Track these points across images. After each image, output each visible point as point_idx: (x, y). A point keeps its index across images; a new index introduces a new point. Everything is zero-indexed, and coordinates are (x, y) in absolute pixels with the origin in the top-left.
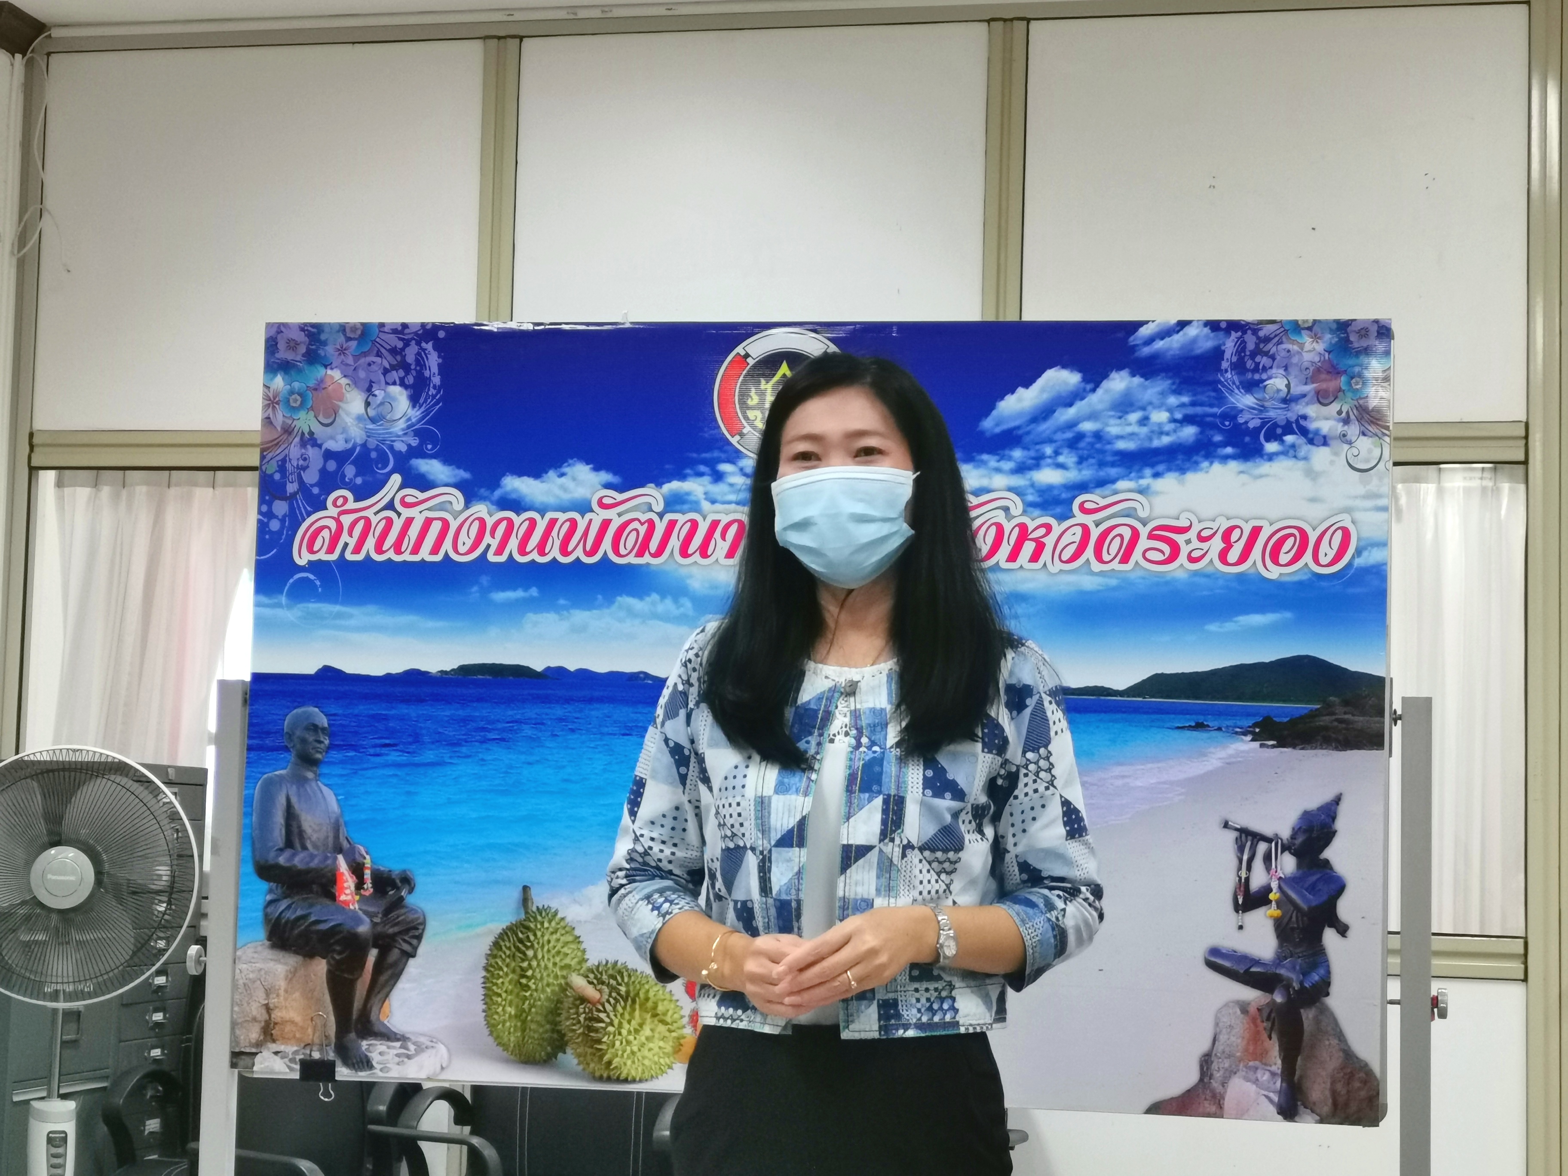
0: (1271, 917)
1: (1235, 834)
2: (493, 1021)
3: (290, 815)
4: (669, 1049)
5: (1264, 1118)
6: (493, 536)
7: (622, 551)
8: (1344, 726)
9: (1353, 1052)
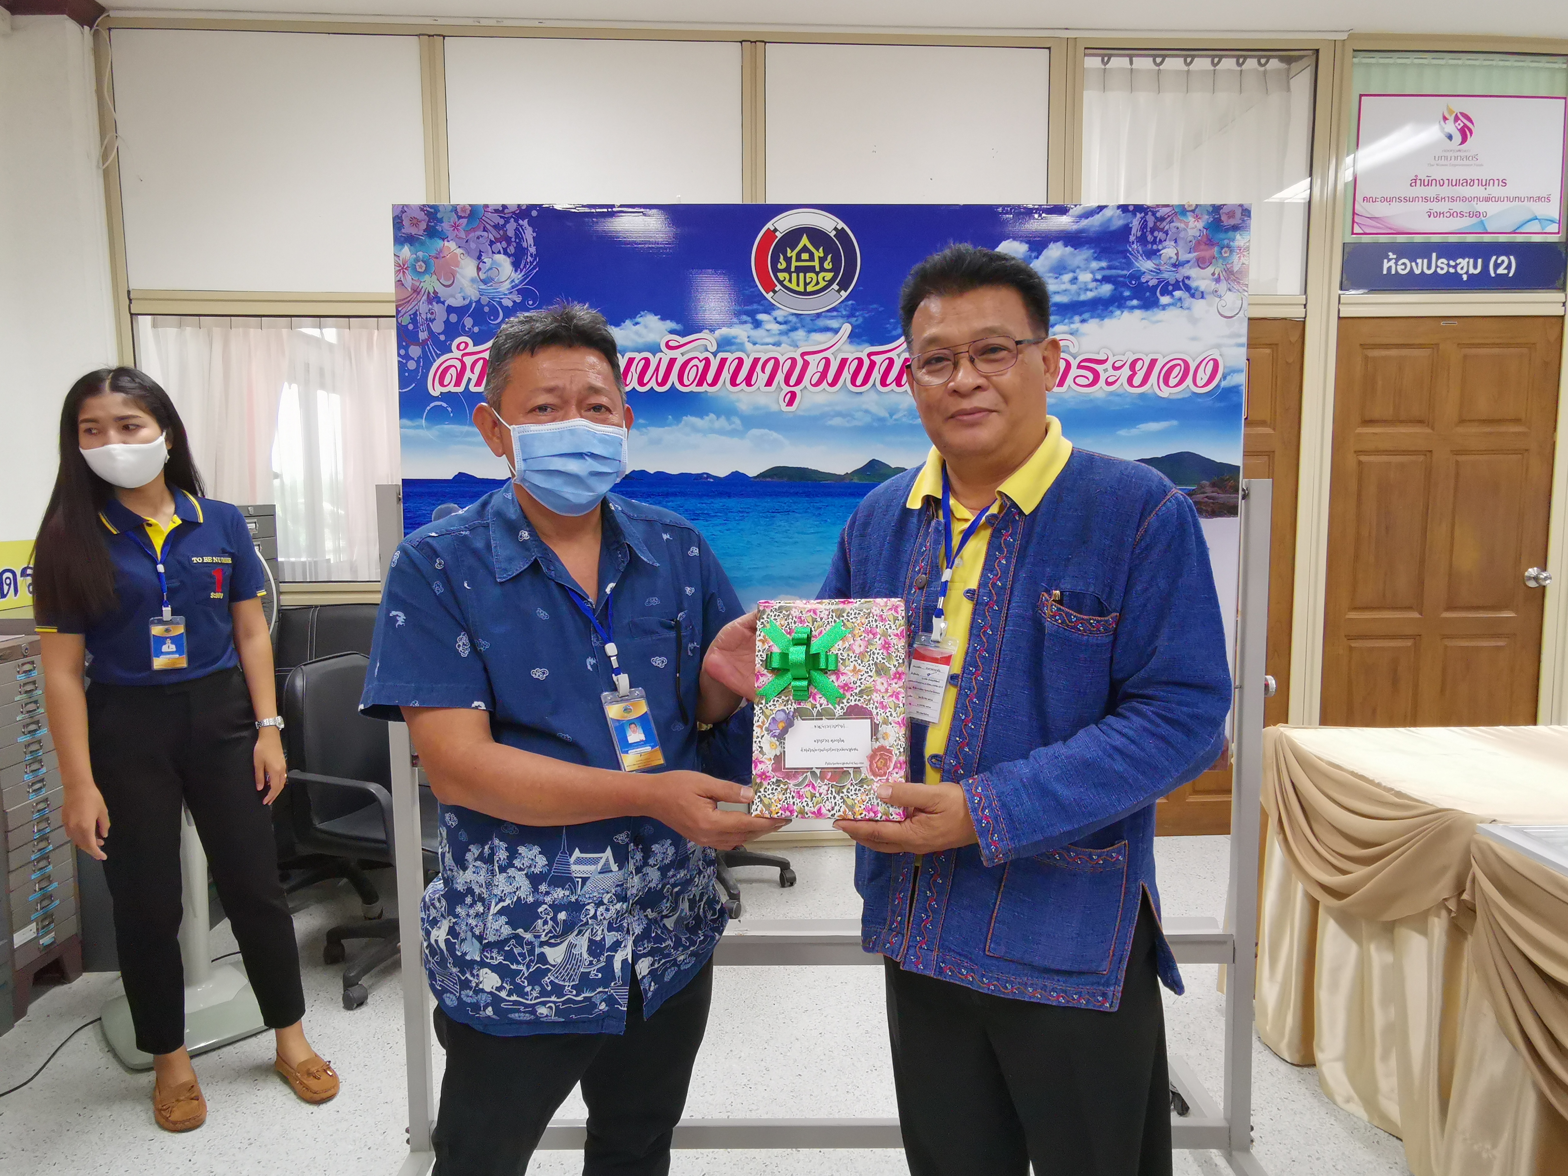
7: (686, 382)
8: (1212, 501)
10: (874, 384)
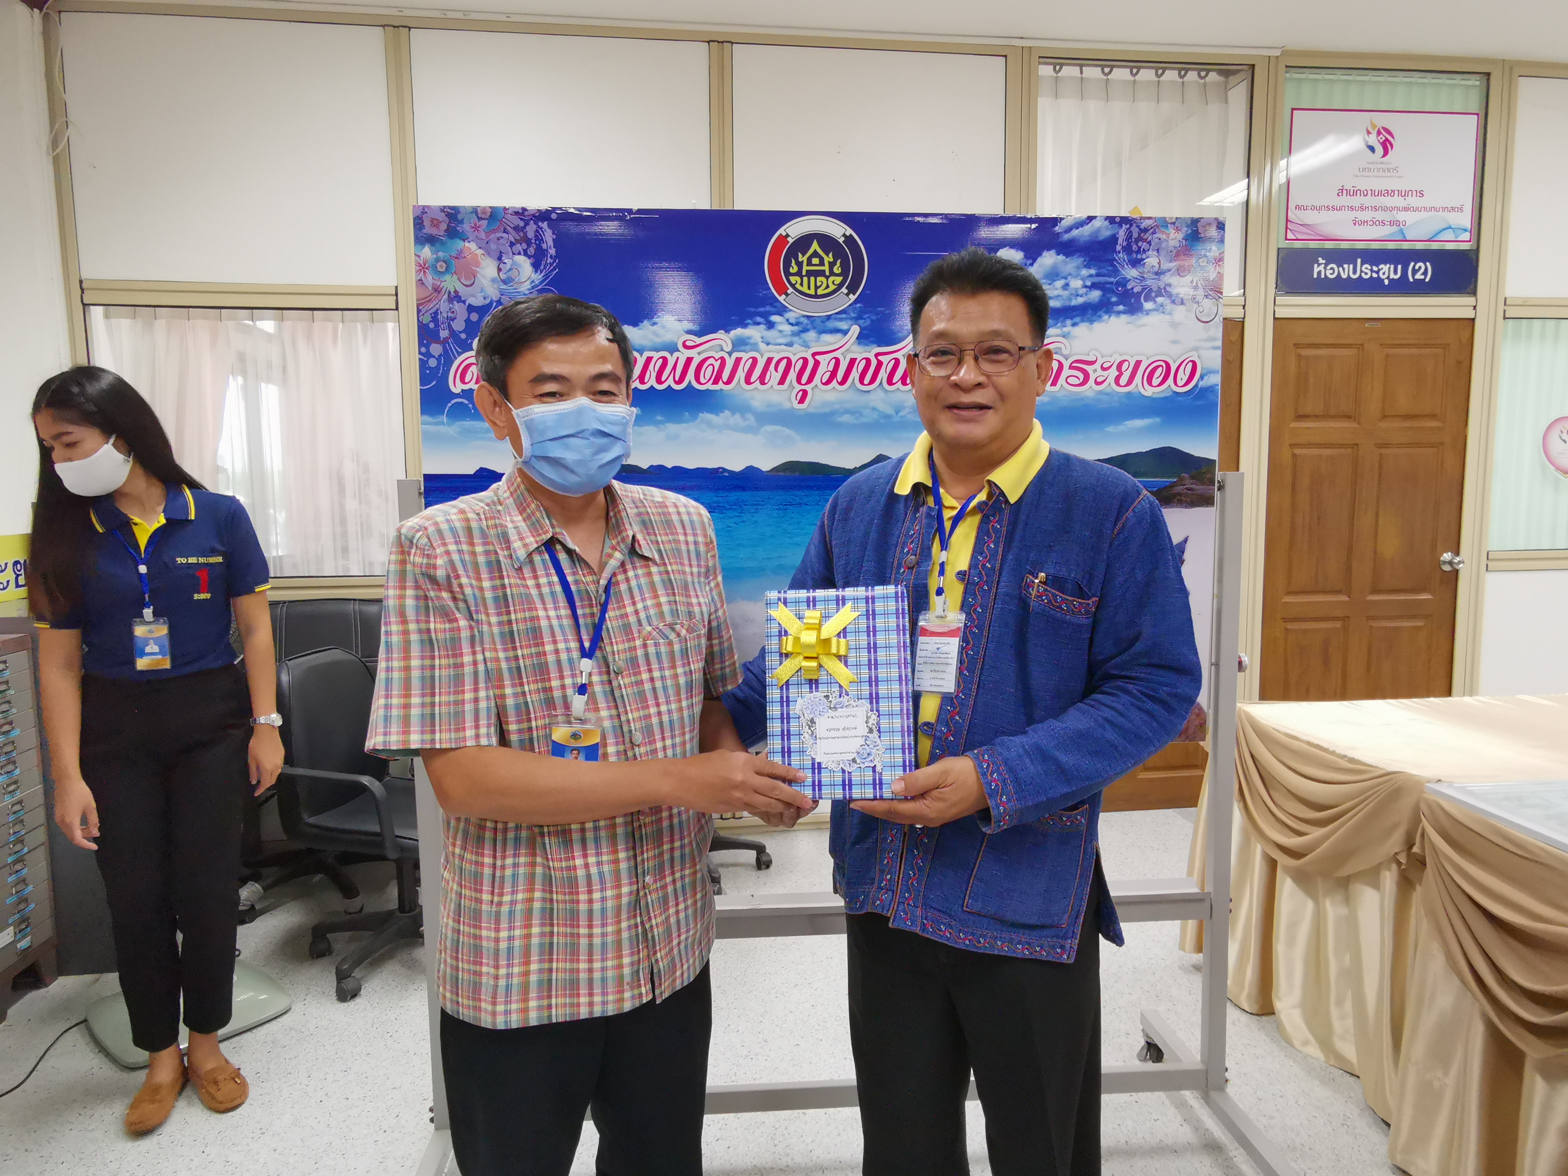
7: (702, 380)
8: (1190, 492)
10: (881, 383)
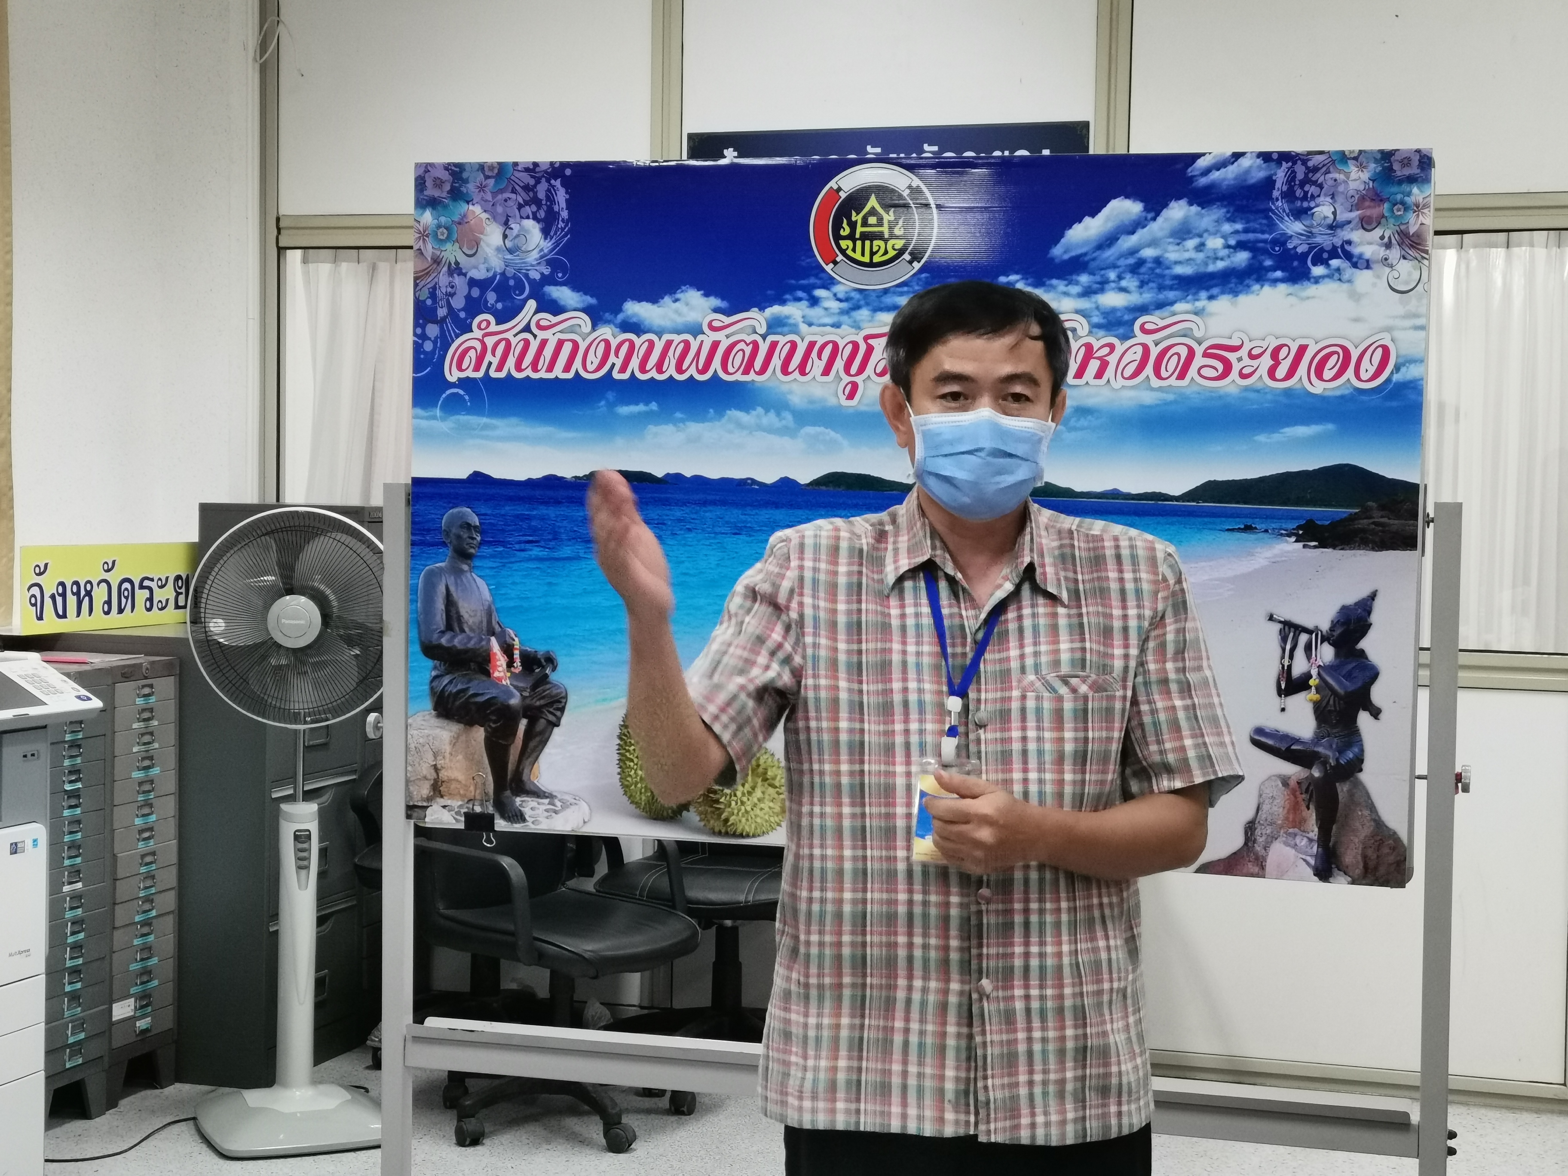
0: (1311, 700)
1: (1280, 626)
2: (627, 783)
3: (450, 602)
4: (777, 809)
5: (1301, 879)
6: (617, 356)
7: (730, 369)
9: (1383, 822)
